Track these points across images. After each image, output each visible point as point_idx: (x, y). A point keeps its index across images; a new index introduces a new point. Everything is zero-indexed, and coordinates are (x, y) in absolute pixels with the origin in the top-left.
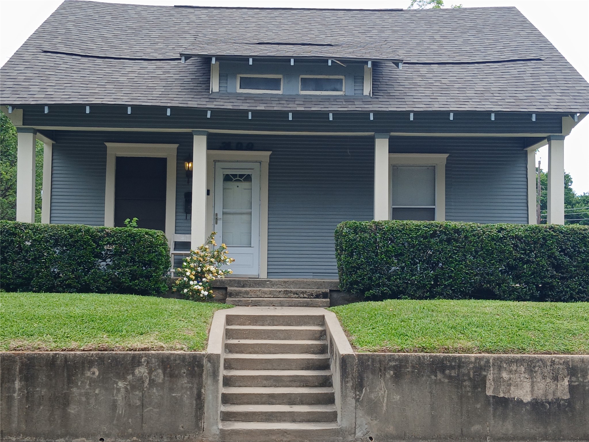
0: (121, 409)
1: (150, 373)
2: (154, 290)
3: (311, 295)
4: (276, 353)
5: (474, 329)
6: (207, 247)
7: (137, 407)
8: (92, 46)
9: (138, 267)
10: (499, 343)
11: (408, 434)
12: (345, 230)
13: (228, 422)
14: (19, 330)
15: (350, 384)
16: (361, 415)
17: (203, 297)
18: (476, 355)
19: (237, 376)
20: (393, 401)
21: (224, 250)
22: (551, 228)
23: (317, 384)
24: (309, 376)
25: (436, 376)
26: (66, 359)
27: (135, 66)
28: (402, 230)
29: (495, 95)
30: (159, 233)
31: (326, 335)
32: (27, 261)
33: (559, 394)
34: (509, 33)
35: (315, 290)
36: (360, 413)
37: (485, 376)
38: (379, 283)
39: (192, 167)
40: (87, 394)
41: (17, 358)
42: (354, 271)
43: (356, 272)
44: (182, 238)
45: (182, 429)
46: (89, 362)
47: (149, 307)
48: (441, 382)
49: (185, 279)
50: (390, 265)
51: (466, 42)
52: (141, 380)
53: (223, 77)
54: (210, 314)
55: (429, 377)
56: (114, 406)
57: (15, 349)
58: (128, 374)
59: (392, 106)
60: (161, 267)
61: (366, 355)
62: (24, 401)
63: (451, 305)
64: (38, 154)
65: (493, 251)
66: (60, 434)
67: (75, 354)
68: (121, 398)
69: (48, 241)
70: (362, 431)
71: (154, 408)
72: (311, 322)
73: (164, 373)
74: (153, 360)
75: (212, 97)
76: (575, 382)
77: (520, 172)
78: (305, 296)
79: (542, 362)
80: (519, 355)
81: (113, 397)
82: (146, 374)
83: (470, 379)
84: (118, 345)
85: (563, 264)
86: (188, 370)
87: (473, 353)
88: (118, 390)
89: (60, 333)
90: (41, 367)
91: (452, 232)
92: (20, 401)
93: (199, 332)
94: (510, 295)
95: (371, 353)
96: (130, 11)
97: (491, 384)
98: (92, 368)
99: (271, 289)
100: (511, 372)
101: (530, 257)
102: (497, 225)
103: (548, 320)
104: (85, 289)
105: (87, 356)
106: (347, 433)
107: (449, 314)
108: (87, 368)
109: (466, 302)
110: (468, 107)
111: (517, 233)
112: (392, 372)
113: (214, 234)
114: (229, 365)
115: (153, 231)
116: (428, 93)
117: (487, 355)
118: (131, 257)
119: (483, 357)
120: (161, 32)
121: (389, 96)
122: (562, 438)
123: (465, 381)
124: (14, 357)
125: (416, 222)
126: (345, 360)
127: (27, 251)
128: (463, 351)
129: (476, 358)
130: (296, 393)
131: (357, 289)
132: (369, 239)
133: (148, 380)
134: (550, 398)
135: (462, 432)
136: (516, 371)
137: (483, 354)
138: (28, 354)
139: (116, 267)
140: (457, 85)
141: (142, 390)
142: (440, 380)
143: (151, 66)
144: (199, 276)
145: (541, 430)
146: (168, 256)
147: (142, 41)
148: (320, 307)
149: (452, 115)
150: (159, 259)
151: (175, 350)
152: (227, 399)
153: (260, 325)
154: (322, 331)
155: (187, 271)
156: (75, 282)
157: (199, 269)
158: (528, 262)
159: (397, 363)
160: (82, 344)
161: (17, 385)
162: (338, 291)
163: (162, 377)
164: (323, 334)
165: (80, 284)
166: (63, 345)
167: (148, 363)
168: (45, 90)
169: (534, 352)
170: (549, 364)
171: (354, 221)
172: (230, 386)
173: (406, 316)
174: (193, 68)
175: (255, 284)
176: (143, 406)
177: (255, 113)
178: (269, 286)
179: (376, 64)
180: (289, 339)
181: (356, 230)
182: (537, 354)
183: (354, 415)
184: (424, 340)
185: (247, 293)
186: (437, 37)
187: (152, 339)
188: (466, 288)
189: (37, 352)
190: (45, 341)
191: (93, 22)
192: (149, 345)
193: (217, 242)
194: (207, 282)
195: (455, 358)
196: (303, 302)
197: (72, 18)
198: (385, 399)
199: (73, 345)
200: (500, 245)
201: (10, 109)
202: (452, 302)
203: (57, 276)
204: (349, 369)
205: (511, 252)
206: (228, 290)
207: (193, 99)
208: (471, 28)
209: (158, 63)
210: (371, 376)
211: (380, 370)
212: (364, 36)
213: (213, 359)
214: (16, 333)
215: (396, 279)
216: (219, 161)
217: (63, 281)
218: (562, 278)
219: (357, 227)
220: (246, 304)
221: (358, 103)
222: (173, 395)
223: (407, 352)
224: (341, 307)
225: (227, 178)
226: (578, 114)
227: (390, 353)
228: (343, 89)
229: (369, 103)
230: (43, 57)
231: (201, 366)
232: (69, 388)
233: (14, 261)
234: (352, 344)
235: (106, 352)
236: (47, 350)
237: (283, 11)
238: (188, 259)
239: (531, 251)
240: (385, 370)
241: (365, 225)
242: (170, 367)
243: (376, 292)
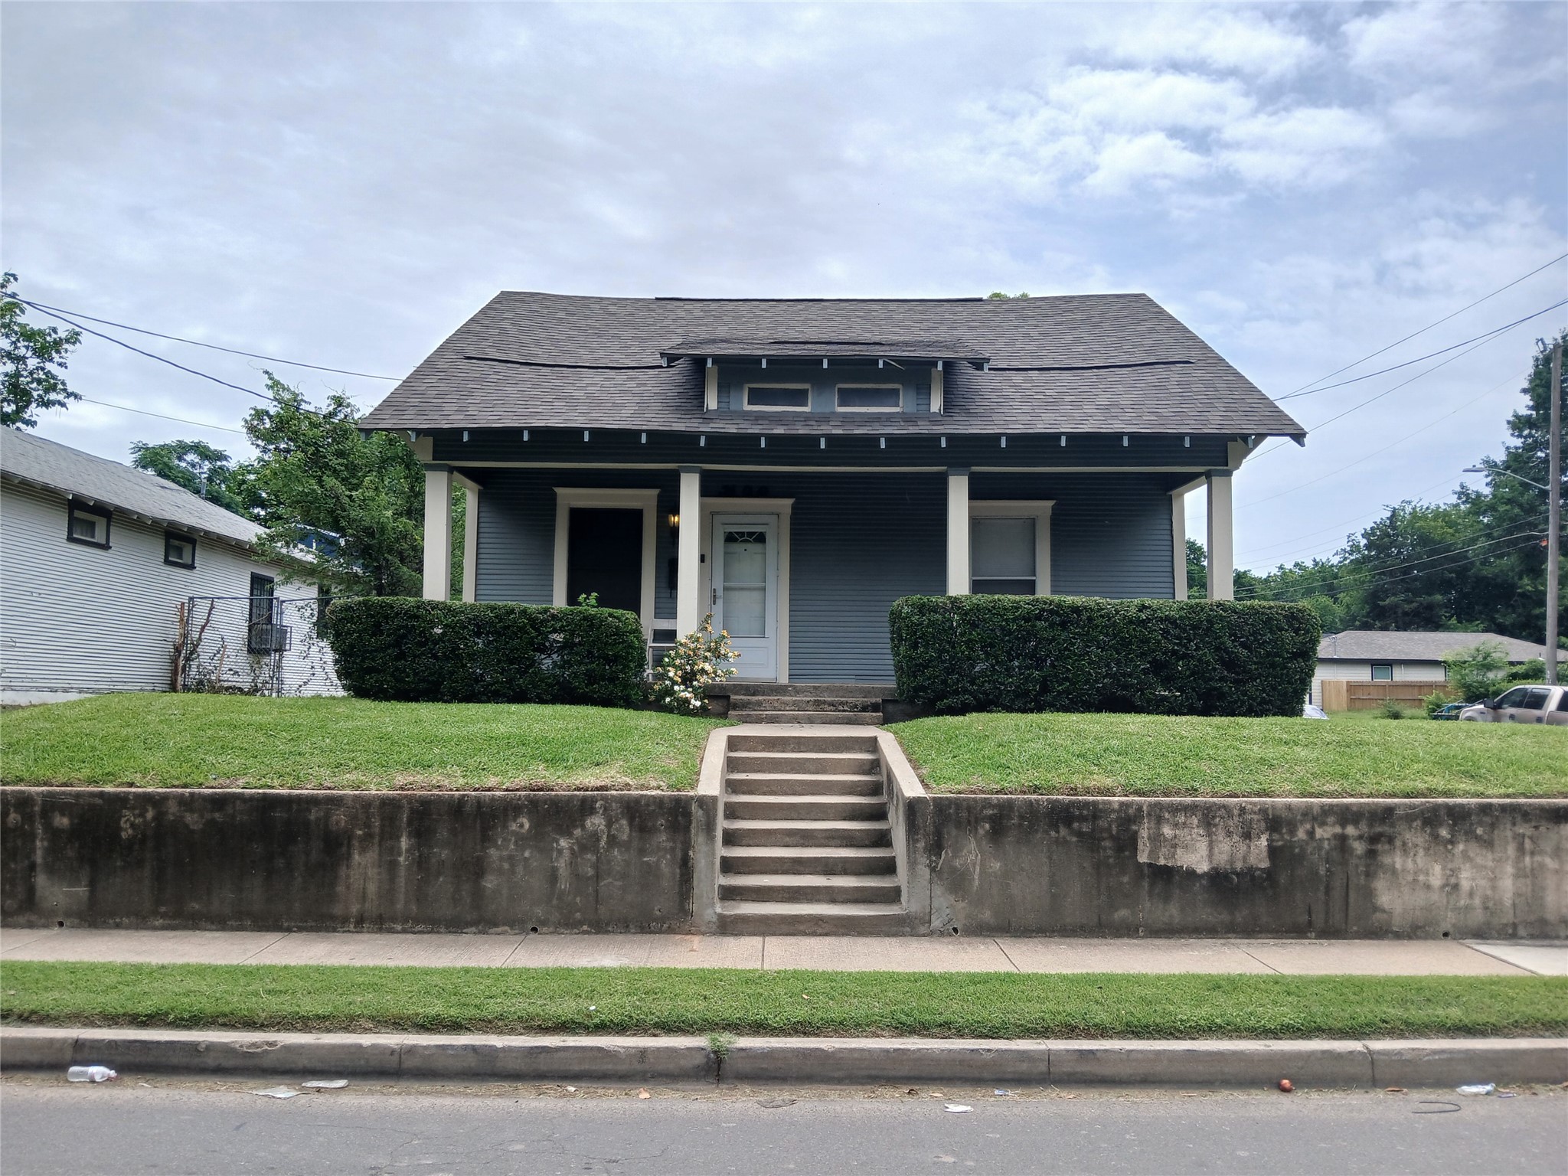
0: (563, 883)
1: (609, 825)
2: (621, 698)
3: (854, 707)
4: (803, 795)
5: (1114, 758)
6: (700, 635)
7: (588, 879)
8: (535, 350)
9: (597, 665)
10: (1155, 781)
11: (1014, 924)
12: (906, 609)
13: (730, 902)
14: (410, 759)
15: (921, 845)
16: (939, 893)
17: (693, 710)
18: (1121, 799)
19: (743, 830)
20: (990, 870)
21: (725, 640)
22: (1219, 605)
23: (867, 842)
24: (855, 830)
25: (1057, 832)
26: (479, 802)
27: (598, 377)
28: (993, 610)
29: (1127, 410)
30: (630, 615)
31: (879, 766)
32: (435, 656)
33: (1253, 861)
34: (1139, 328)
35: (860, 700)
36: (938, 890)
37: (1136, 832)
38: (958, 688)
39: (678, 522)
40: (511, 858)
41: (405, 802)
42: (919, 670)
43: (923, 672)
44: (664, 625)
45: (658, 913)
46: (515, 808)
47: (611, 723)
48: (1065, 842)
49: (667, 682)
50: (974, 661)
51: (1077, 340)
52: (595, 837)
53: (723, 389)
54: (704, 734)
55: (1047, 832)
56: (553, 877)
57: (402, 788)
58: (576, 827)
59: (974, 427)
60: (632, 665)
61: (947, 798)
62: (415, 869)
63: (1073, 721)
64: (454, 501)
65: (1131, 640)
66: (469, 920)
67: (493, 795)
68: (563, 865)
69: (466, 627)
70: (941, 919)
71: (616, 880)
72: (857, 747)
73: (631, 825)
74: (614, 804)
75: (707, 417)
76: (1278, 841)
77: (1162, 527)
78: (846, 708)
79: (1225, 809)
80: (1189, 799)
81: (552, 862)
82: (602, 827)
83: (1112, 837)
84: (560, 781)
85: (1238, 660)
86: (667, 821)
87: (1114, 796)
88: (560, 852)
89: (472, 762)
90: (440, 815)
91: (1068, 611)
92: (409, 868)
93: (686, 761)
94: (1158, 706)
95: (954, 795)
96: (592, 306)
97: (1145, 845)
98: (519, 817)
99: (794, 698)
100: (1176, 825)
101: (1187, 649)
102: (1136, 601)
103: (1228, 743)
104: (520, 698)
105: (512, 799)
106: (917, 921)
107: (1072, 734)
108: (511, 817)
109: (1096, 716)
110: (1086, 428)
111: (1167, 613)
112: (987, 826)
113: (709, 616)
114: (732, 812)
115: (620, 611)
116: (1026, 409)
117: (1137, 799)
118: (588, 651)
119: (1132, 802)
120: (635, 331)
121: (968, 413)
122: (1257, 929)
123: (1104, 839)
124: (400, 800)
125: (1012, 597)
126: (913, 807)
127: (435, 643)
128: (1098, 793)
129: (1122, 804)
130: (836, 856)
131: (924, 698)
132: (943, 622)
133: (605, 837)
134: (1239, 866)
135: (1100, 920)
136: (1184, 823)
137: (1131, 798)
138: (420, 796)
139: (565, 665)
140: (1068, 399)
141: (595, 849)
142: (1064, 838)
143: (620, 377)
144: (688, 679)
145: (1225, 917)
146: (642, 649)
147: (609, 344)
148: (868, 724)
149: (1063, 439)
150: (628, 653)
151: (648, 789)
152: (729, 866)
153: (778, 751)
154: (875, 760)
155: (669, 671)
156: (505, 687)
157: (688, 667)
158: (1185, 656)
159: (995, 811)
160: (506, 780)
161: (404, 843)
162: (894, 702)
163: (627, 830)
164: (875, 766)
165: (513, 690)
166: (475, 782)
167: (606, 809)
168: (465, 409)
169: (1211, 794)
170: (1236, 812)
171: (919, 596)
172: (734, 845)
173: (1005, 738)
174: (679, 379)
175: (772, 690)
176: (597, 877)
177: (771, 438)
178: (793, 693)
179: (949, 365)
180: (824, 772)
181: (922, 609)
182: (1216, 797)
183: (928, 892)
184: (1036, 774)
185: (759, 704)
186: (1035, 334)
187: (612, 773)
188: (1089, 696)
189: (436, 792)
190: (449, 776)
191: (539, 320)
192: (607, 782)
193: (715, 629)
194: (700, 687)
195: (1087, 804)
196: (843, 717)
197: (510, 315)
198: (978, 869)
199: (492, 781)
200: (1141, 631)
201: (413, 435)
202: (1074, 717)
203: (478, 679)
204: (919, 821)
205: (1159, 642)
206: (731, 700)
207: (679, 420)
208: (1083, 322)
209: (631, 373)
210: (954, 832)
211: (969, 822)
212: (927, 335)
213: (707, 804)
214: (405, 763)
215: (983, 682)
216: (718, 513)
217: (488, 686)
218: (1236, 682)
219: (923, 605)
220: (759, 720)
221: (922, 423)
222: (645, 859)
223: (1011, 793)
224: (901, 725)
225: (730, 538)
226: (1253, 437)
227: (984, 796)
228: (901, 404)
229: (939, 423)
230: (465, 365)
231: (687, 815)
232: (484, 849)
233: (415, 656)
234: (922, 782)
235: (542, 793)
236: (451, 790)
237: (811, 304)
238: (672, 653)
239: (1190, 641)
240: (976, 822)
241: (936, 601)
242: (640, 817)
243: (953, 703)
